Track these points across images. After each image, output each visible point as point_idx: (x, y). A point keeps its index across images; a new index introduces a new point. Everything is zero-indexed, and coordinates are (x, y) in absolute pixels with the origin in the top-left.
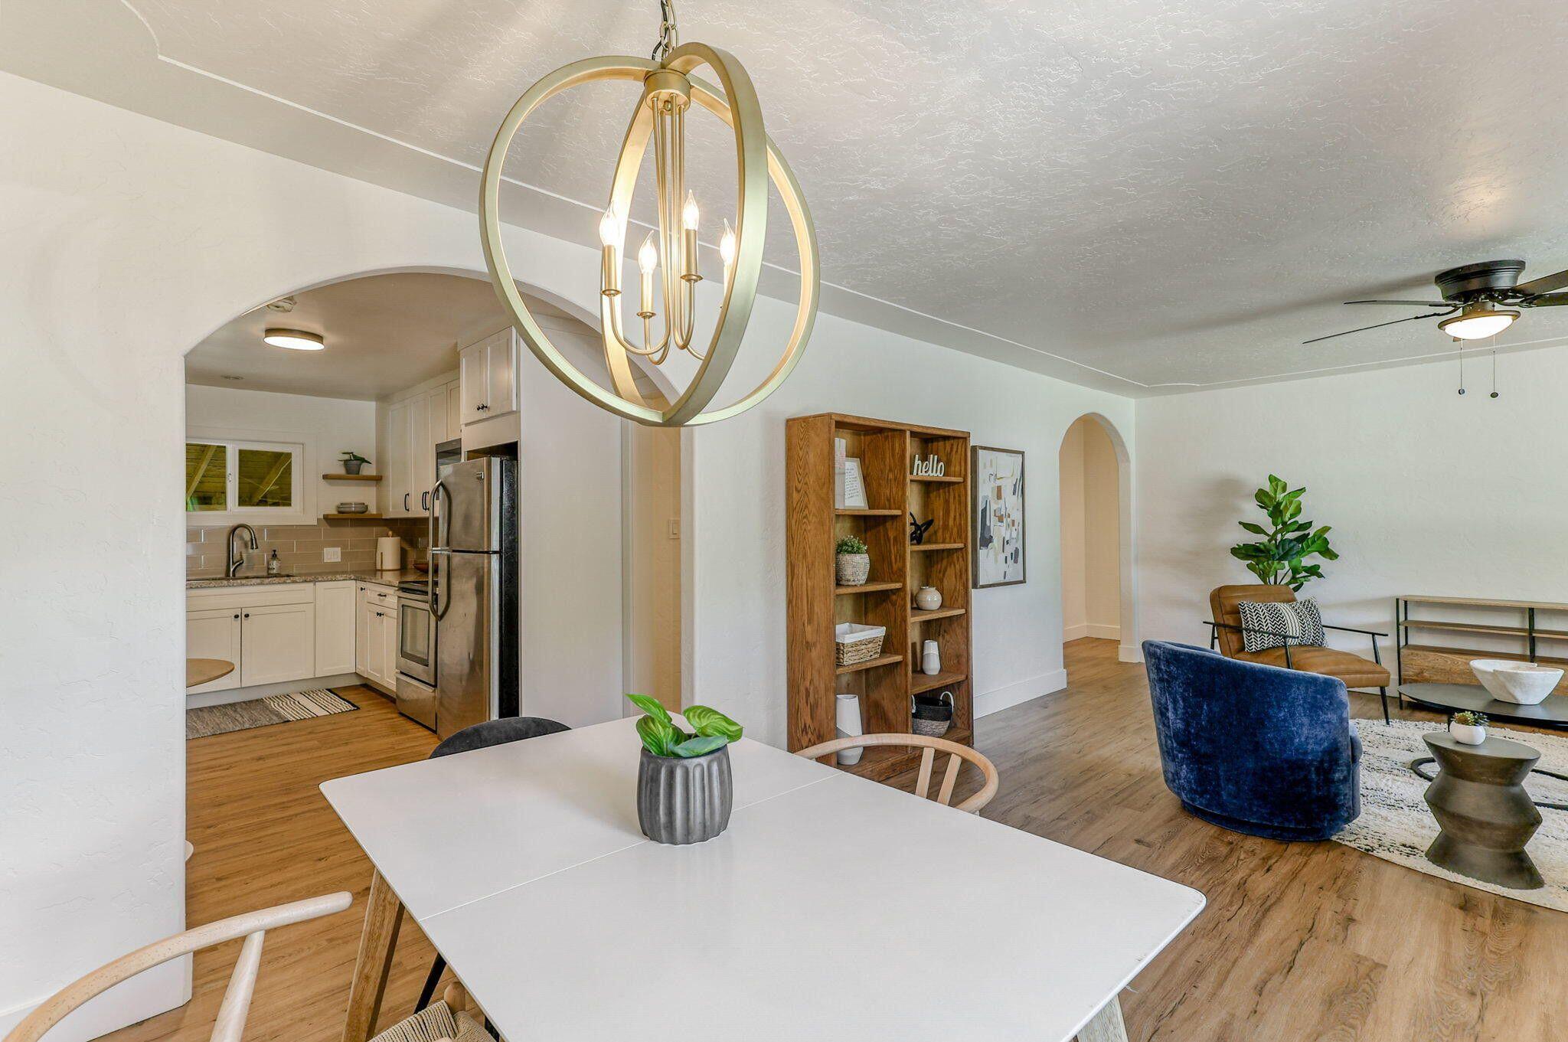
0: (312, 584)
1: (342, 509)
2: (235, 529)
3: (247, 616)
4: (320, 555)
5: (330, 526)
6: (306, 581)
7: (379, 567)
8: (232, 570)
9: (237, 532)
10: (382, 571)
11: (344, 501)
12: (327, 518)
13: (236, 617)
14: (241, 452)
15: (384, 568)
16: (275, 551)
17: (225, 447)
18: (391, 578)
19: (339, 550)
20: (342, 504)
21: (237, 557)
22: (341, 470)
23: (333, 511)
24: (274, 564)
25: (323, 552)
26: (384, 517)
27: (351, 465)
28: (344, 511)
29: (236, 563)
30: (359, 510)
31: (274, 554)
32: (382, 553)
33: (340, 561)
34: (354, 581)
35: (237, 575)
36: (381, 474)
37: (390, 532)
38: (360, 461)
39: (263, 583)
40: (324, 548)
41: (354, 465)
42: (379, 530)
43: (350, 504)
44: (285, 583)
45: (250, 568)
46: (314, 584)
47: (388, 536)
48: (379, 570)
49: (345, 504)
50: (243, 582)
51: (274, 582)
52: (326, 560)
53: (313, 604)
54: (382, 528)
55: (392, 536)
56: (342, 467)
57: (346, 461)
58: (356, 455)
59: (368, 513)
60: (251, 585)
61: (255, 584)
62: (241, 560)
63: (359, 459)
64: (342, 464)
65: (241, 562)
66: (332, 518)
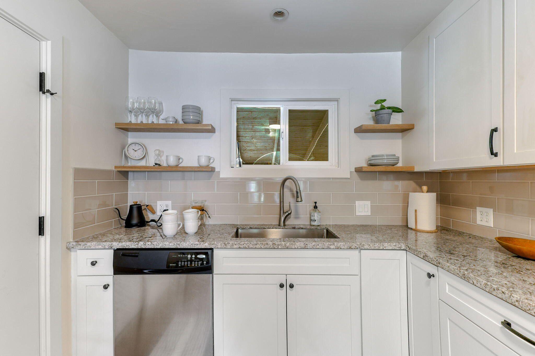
0: (356, 252)
1: (372, 162)
2: (285, 180)
3: (292, 286)
4: (352, 209)
5: (362, 179)
6: (350, 248)
7: (411, 224)
8: (283, 219)
9: (286, 184)
10: (416, 230)
11: (375, 154)
12: (359, 170)
13: (282, 285)
14: (290, 111)
15: (420, 227)
16: (316, 203)
17: (280, 108)
18: (428, 240)
19: (368, 203)
20: (373, 156)
21: (286, 209)
22: (370, 123)
23: (363, 164)
24: (316, 216)
25: (354, 205)
26: (416, 170)
27: (381, 115)
28: (374, 164)
29: (286, 213)
30: (392, 162)
31: (315, 206)
32: (416, 211)
33: (370, 214)
34: (405, 252)
35: (286, 223)
36: (413, 124)
37: (425, 188)
38: (390, 111)
39: (307, 247)
40: (356, 202)
41: (385, 115)
42: (411, 184)
43: (383, 156)
44: (329, 248)
45: (297, 218)
46: (360, 252)
47: (423, 192)
48: (411, 229)
49: (377, 156)
50: (288, 244)
51: (318, 247)
52: (358, 214)
53: (359, 277)
54: (415, 182)
55: (427, 192)
56: (372, 119)
57: (376, 111)
58: (386, 104)
59: (398, 165)
60: (295, 248)
61: (299, 248)
62: (289, 210)
63: (389, 108)
64: (373, 117)
65: (289, 212)
66: (363, 170)
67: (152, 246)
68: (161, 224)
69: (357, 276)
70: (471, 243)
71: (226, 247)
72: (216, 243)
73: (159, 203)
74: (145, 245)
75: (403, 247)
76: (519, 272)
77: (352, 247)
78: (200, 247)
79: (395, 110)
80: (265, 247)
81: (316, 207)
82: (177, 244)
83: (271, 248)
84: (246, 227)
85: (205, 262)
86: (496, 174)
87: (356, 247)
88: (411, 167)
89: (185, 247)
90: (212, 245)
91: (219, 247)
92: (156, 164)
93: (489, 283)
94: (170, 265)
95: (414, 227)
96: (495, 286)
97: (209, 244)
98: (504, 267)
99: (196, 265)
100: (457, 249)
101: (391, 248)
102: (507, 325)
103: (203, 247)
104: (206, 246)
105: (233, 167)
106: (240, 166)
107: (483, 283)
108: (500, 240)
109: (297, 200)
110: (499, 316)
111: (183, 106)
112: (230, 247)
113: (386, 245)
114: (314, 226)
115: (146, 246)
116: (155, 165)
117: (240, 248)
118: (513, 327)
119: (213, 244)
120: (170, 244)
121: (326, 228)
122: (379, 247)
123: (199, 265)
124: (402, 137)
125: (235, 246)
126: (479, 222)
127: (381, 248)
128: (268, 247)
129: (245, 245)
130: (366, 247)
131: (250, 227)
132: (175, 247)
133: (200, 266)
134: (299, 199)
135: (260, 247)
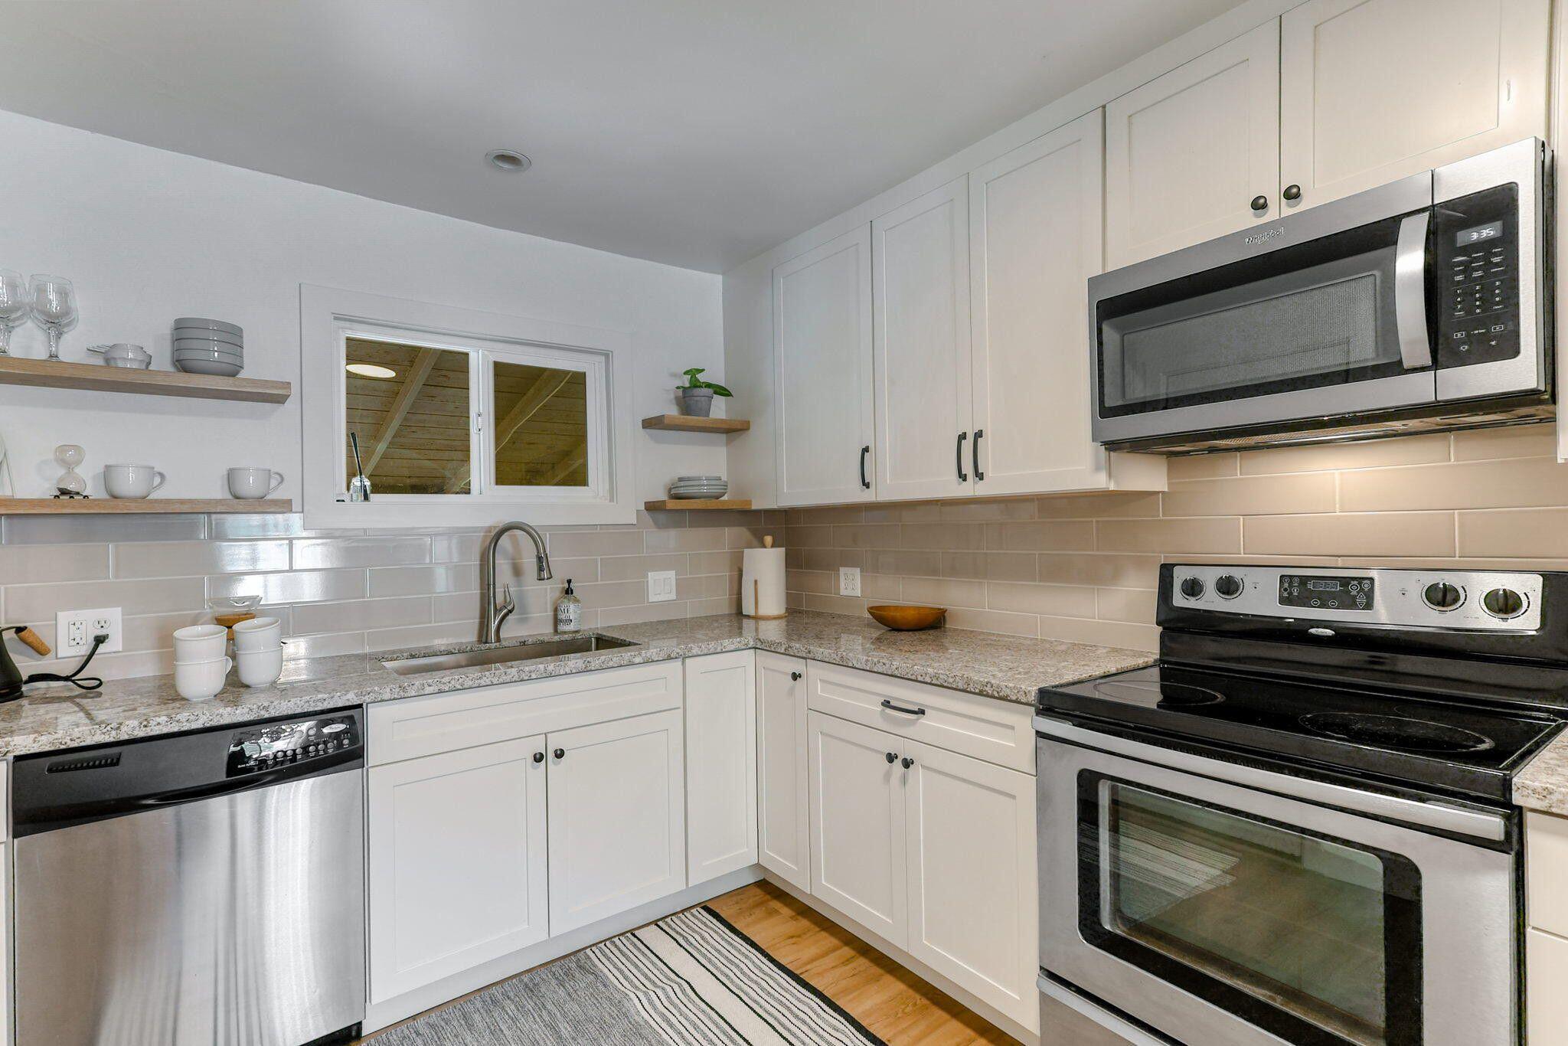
0: (678, 664)
1: (679, 491)
2: (497, 535)
3: (560, 754)
4: (642, 589)
5: (659, 525)
6: (668, 658)
7: (748, 608)
8: (493, 626)
9: (505, 541)
10: (757, 618)
11: (684, 474)
12: (652, 507)
13: (539, 758)
14: (495, 368)
15: (762, 612)
16: (569, 581)
17: (467, 354)
18: (772, 631)
19: (671, 575)
20: (681, 479)
22: (672, 411)
23: (662, 495)
24: (571, 611)
25: (645, 580)
26: (756, 506)
27: (696, 398)
28: (687, 495)
29: (501, 610)
30: (715, 491)
31: (568, 589)
32: (756, 582)
33: (675, 598)
34: (752, 651)
35: (502, 635)
36: (747, 420)
37: (768, 539)
38: (710, 391)
39: (589, 669)
40: (649, 574)
41: (703, 398)
42: (743, 532)
43: (699, 479)
44: (631, 664)
45: (523, 620)
46: (683, 663)
47: (765, 547)
48: (748, 617)
49: (689, 479)
50: (551, 667)
51: (611, 664)
52: (653, 598)
53: (681, 711)
54: (749, 529)
55: (772, 546)
56: (674, 401)
57: (685, 389)
58: (701, 377)
59: (725, 498)
60: (566, 674)
61: (574, 671)
62: (510, 603)
63: (709, 385)
64: (677, 398)
65: (510, 608)
66: (667, 508)
67: (172, 725)
68: (98, 682)
69: (679, 710)
70: (836, 624)
71: (406, 696)
72: (376, 688)
73: (64, 618)
74: (145, 726)
75: (751, 644)
76: (895, 644)
77: (672, 656)
78: (331, 706)
79: (718, 390)
80: (501, 680)
81: (568, 591)
82: (262, 707)
83: (515, 682)
84: (397, 657)
85: (346, 742)
86: (864, 514)
87: (678, 653)
88: (747, 501)
89: (285, 713)
90: (367, 697)
91: (387, 696)
92: (64, 492)
93: (870, 658)
94: (239, 766)
95: (752, 613)
96: (876, 660)
97: (357, 695)
98: (880, 642)
99: (321, 753)
100: (824, 633)
101: (732, 647)
102: (887, 704)
103: (340, 705)
104: (348, 700)
105: (343, 501)
106: (366, 498)
107: (864, 660)
108: (873, 610)
109: (539, 575)
110: (878, 698)
111: (178, 321)
112: (417, 694)
113: (726, 642)
114: (565, 633)
115: (148, 729)
116: (58, 493)
117: (440, 692)
118: (893, 703)
119: (369, 694)
120: (237, 712)
121: (593, 634)
122: (716, 649)
123: (330, 751)
124: (728, 443)
125: (428, 690)
126: (843, 592)
127: (719, 650)
128: (508, 680)
129: (453, 682)
130: (695, 651)
131: (411, 655)
132: (252, 718)
133: (333, 751)
134: (545, 575)
135: (490, 683)
